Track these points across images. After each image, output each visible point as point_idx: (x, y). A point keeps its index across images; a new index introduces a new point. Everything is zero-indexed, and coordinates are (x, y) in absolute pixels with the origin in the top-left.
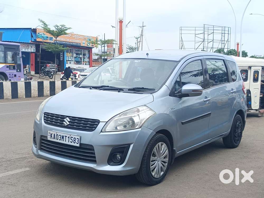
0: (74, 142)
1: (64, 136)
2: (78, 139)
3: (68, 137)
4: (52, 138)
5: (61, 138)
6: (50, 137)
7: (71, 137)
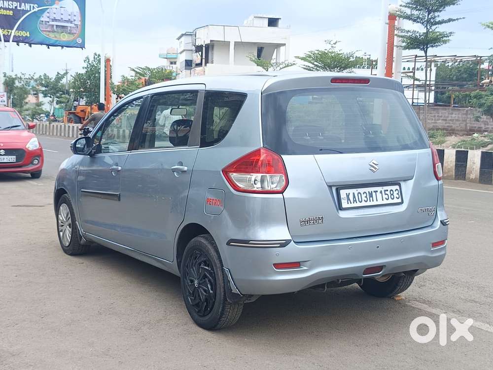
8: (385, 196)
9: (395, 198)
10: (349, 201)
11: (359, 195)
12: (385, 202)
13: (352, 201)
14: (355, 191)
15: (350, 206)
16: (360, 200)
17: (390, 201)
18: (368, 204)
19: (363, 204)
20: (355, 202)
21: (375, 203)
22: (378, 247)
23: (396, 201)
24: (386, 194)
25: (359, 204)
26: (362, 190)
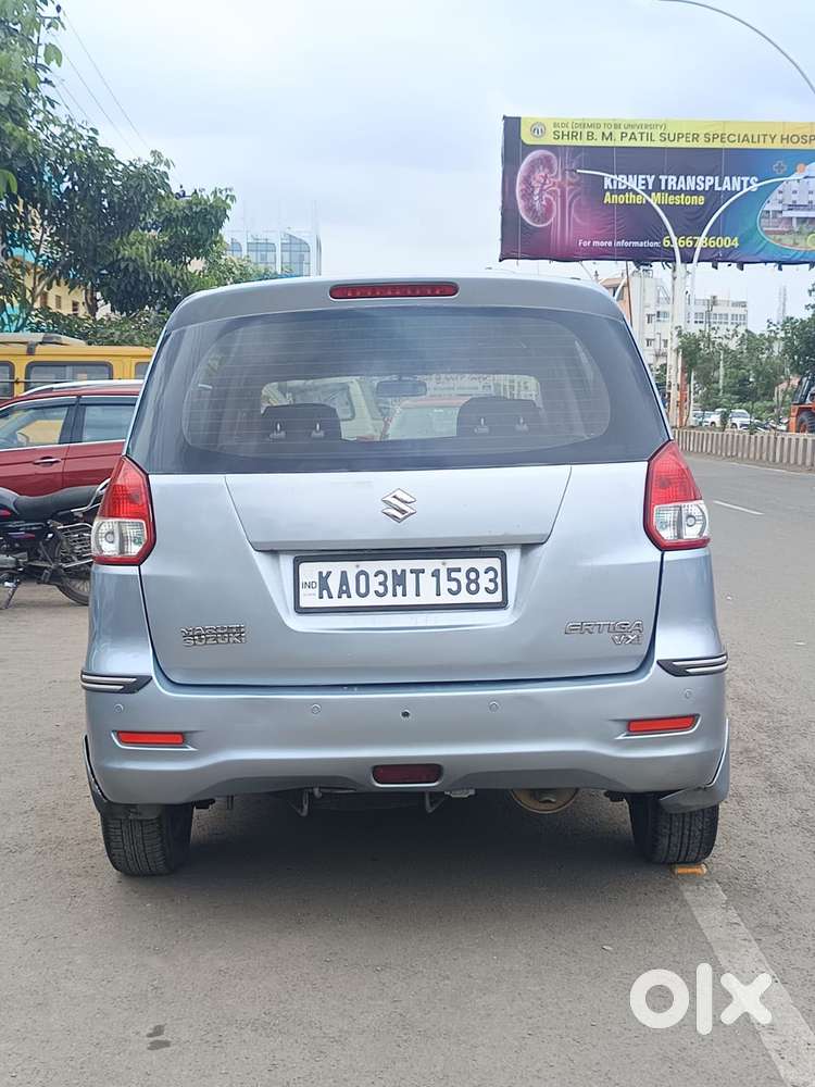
8: (445, 584)
9: (482, 590)
10: (325, 592)
11: (362, 578)
12: (446, 599)
13: (335, 592)
14: (351, 568)
15: (326, 602)
16: (363, 590)
17: (464, 597)
18: (388, 600)
19: (371, 600)
20: (344, 596)
21: (411, 600)
22: (405, 714)
23: (482, 597)
24: (450, 579)
25: (356, 601)
26: (371, 567)
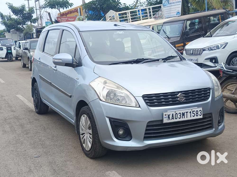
0: (197, 115)
1: (185, 113)
2: (200, 111)
3: (189, 112)
4: (170, 120)
5: (181, 116)
6: (167, 119)
7: (193, 111)
